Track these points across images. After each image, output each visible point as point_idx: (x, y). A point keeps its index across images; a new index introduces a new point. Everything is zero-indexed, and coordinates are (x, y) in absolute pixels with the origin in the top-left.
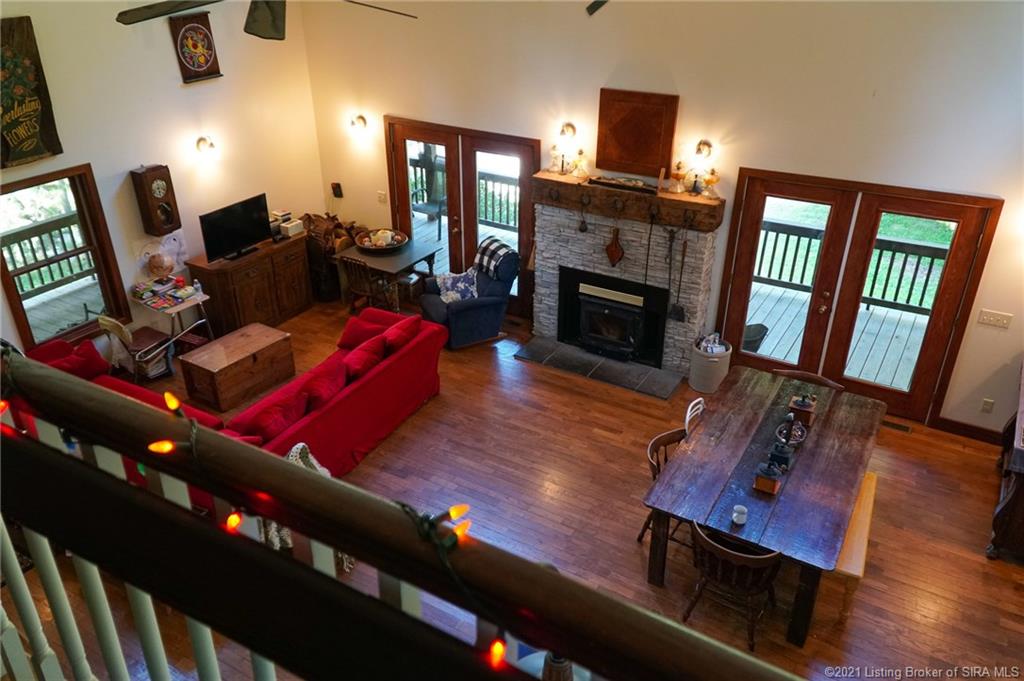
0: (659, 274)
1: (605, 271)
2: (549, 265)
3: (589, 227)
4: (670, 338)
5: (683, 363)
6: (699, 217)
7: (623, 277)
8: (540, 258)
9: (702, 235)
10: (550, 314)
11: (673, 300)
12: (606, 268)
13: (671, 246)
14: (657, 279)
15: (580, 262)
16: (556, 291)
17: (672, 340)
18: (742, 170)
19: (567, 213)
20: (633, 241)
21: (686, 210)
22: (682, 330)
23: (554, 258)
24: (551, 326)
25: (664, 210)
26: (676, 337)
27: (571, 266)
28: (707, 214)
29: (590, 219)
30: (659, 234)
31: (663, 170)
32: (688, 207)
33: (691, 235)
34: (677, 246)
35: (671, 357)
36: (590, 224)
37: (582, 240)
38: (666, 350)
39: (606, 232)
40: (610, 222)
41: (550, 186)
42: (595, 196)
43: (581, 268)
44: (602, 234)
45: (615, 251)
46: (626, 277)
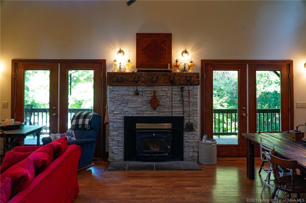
0: (177, 110)
1: (149, 114)
2: (117, 117)
3: (140, 93)
4: (186, 142)
5: (194, 154)
6: (193, 79)
7: (159, 115)
8: (112, 115)
9: (195, 87)
10: (119, 146)
11: (186, 121)
12: (150, 112)
13: (182, 94)
14: (177, 112)
15: (135, 113)
16: (123, 131)
17: (187, 143)
18: (202, 60)
19: (126, 88)
20: (163, 95)
21: (187, 76)
22: (191, 137)
23: (121, 113)
24: (120, 153)
25: (177, 78)
26: (189, 141)
27: (130, 115)
28: (196, 77)
29: (140, 89)
30: (176, 89)
31: (169, 64)
32: (188, 75)
33: (191, 88)
34: (185, 94)
35: (188, 152)
36: (140, 91)
37: (135, 100)
38: (185, 149)
39: (148, 94)
40: (150, 89)
41: (117, 76)
42: (141, 77)
43: (136, 115)
44: (147, 95)
45: (154, 103)
46: (161, 115)
